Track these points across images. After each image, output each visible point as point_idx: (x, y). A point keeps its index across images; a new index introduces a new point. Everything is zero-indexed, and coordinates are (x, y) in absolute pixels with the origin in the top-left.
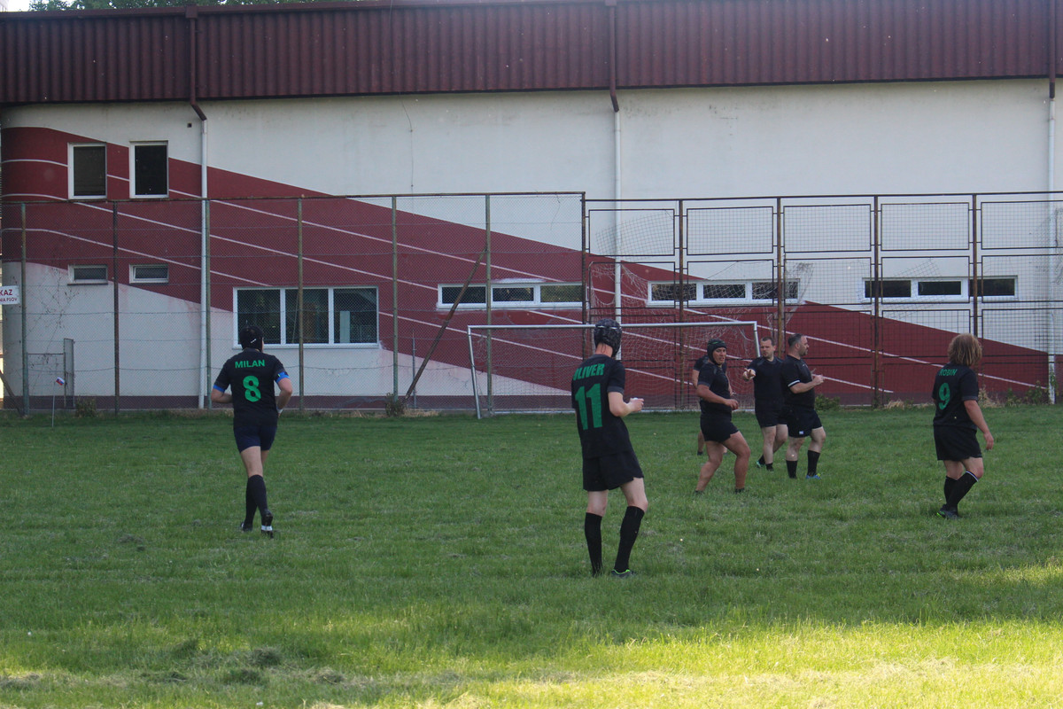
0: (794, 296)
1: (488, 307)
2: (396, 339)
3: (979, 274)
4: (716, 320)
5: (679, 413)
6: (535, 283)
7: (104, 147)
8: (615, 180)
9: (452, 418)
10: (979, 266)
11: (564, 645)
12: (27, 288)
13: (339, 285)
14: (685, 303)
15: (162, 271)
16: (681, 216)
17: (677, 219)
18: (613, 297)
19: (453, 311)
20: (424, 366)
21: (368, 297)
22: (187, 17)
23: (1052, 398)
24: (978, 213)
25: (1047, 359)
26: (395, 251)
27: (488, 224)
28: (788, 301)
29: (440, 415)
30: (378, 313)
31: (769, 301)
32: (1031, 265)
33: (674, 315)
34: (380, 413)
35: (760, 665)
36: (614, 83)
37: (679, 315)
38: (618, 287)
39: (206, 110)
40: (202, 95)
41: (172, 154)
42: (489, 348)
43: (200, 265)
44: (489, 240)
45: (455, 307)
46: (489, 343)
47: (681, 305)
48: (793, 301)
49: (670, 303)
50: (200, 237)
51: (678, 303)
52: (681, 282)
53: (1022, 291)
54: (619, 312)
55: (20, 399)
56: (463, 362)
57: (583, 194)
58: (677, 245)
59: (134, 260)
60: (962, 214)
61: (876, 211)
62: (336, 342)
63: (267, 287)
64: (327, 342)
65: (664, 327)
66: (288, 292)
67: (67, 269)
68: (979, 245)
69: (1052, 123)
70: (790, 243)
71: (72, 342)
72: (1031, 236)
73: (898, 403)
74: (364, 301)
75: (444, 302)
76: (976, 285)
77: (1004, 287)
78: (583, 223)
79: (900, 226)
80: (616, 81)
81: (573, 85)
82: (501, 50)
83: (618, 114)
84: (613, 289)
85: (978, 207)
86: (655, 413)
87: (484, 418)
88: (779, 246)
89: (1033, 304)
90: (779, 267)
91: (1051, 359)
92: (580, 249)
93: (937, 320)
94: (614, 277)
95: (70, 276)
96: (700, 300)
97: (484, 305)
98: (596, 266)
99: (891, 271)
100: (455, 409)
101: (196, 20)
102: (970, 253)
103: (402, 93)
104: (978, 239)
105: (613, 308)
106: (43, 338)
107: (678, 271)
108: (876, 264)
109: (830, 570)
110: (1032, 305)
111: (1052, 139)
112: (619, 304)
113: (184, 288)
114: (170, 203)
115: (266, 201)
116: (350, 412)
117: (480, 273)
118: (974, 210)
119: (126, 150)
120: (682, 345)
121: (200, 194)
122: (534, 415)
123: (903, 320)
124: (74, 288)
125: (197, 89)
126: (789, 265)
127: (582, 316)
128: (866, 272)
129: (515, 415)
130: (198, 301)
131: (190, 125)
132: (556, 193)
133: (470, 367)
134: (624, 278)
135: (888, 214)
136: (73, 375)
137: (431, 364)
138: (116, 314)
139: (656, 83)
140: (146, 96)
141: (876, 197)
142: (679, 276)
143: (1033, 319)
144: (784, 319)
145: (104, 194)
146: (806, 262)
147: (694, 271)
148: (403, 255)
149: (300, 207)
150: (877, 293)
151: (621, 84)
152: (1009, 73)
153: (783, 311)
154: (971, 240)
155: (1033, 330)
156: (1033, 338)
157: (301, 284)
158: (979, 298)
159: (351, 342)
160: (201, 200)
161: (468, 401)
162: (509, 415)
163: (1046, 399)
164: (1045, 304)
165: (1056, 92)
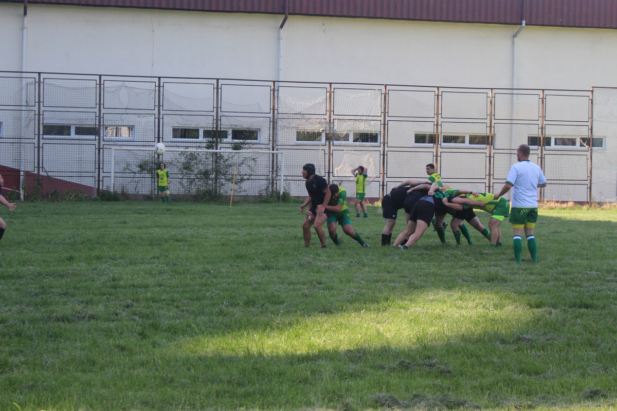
23: (22, 197)
25: (20, 174)
32: (11, 116)
53: (5, 131)
69: (25, 30)
72: (12, 98)
89: (12, 139)
91: (22, 173)
110: (10, 140)
143: (11, 149)
155: (12, 156)
156: (12, 160)
163: (18, 197)
164: (18, 140)
165: (28, 12)
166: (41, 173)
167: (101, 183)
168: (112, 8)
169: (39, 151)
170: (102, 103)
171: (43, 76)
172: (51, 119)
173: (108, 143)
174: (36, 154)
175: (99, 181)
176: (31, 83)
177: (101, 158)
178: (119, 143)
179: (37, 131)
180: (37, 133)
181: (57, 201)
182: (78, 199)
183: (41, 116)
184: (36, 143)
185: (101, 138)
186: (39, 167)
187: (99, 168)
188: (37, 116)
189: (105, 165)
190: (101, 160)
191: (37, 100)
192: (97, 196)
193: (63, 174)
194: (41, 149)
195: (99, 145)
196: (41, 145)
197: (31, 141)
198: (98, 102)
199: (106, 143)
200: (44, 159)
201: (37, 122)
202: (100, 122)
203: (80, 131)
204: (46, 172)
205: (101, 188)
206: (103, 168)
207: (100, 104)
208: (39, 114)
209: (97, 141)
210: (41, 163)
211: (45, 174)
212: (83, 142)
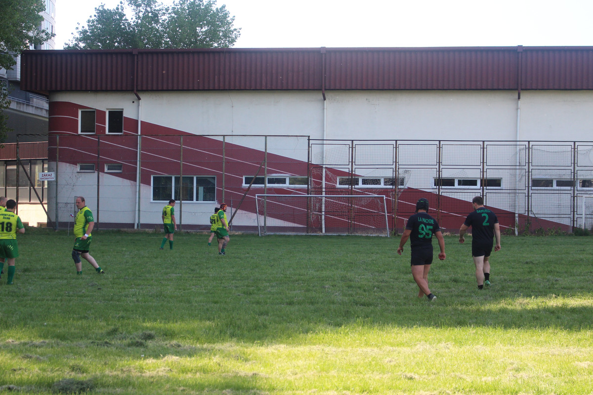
0: (402, 185)
1: (265, 186)
2: (224, 200)
3: (485, 177)
4: (367, 194)
5: (350, 236)
6: (287, 176)
7: (95, 111)
8: (324, 131)
9: (247, 235)
10: (485, 173)
11: (280, 333)
12: (59, 173)
13: (199, 175)
14: (353, 186)
15: (119, 167)
16: (352, 148)
17: (351, 149)
18: (321, 183)
19: (249, 188)
20: (236, 212)
21: (211, 180)
22: (133, 53)
23: (517, 233)
24: (485, 149)
25: (515, 215)
26: (224, 160)
27: (266, 149)
28: (400, 187)
29: (242, 234)
30: (216, 188)
31: (391, 187)
32: (508, 173)
33: (348, 192)
35: (367, 344)
36: (323, 86)
37: (351, 192)
38: (324, 179)
39: (141, 96)
40: (139, 89)
41: (125, 115)
42: (265, 205)
43: (137, 165)
44: (266, 156)
45: (250, 186)
46: (265, 202)
47: (352, 187)
48: (402, 187)
49: (347, 186)
50: (137, 152)
51: (350, 187)
52: (352, 177)
53: (504, 185)
54: (324, 190)
55: (54, 223)
56: (253, 210)
57: (309, 137)
58: (350, 161)
59: (107, 162)
60: (478, 150)
61: (440, 147)
62: (197, 200)
63: (166, 175)
64: (193, 200)
65: (343, 197)
66: (176, 178)
67: (77, 165)
68: (485, 164)
69: (519, 110)
70: (401, 161)
72: (509, 160)
73: (448, 234)
74: (209, 183)
75: (245, 184)
76: (483, 182)
77: (496, 183)
78: (309, 149)
79: (450, 154)
80: (325, 86)
81: (305, 88)
82: (274, 72)
83: (325, 101)
84: (322, 180)
85: (485, 147)
86: (339, 235)
87: (262, 236)
88: (396, 162)
90: (396, 171)
91: (517, 215)
92: (307, 161)
93: (466, 197)
94: (322, 174)
95: (78, 169)
96: (361, 185)
97: (264, 185)
98: (314, 169)
99: (446, 174)
100: (249, 232)
101: (137, 55)
102: (481, 167)
103: (229, 90)
104: (485, 161)
105: (321, 188)
107: (350, 172)
108: (439, 171)
109: (405, 304)
110: (508, 191)
111: (519, 117)
112: (324, 186)
113: (130, 175)
114: (124, 137)
115: (166, 137)
116: (202, 232)
117: (262, 171)
118: (483, 148)
119: (105, 113)
120: (351, 205)
122: (285, 235)
123: (450, 196)
124: (80, 174)
125: (137, 86)
126: (400, 171)
127: (307, 191)
128: (434, 174)
129: (276, 235)
130: (136, 181)
131: (133, 102)
132: (296, 136)
133: (257, 213)
134: (326, 175)
135: (445, 149)
137: (239, 211)
138: (98, 186)
139: (343, 88)
140: (114, 89)
141: (440, 141)
142: (351, 174)
143: (508, 197)
144: (398, 195)
145: (94, 132)
146: (408, 169)
147: (358, 172)
148: (228, 162)
149: (182, 140)
150: (439, 184)
151: (327, 88)
152: (500, 87)
153: (397, 191)
154: (482, 162)
155: (508, 202)
156: (508, 206)
157: (181, 174)
158: (485, 187)
159: (203, 201)
160: (137, 136)
161: (255, 228)
162: (274, 235)
163: (514, 233)
164: (514, 191)
165: (521, 97)
166: (530, 215)
167: (575, 222)
168: (585, 91)
169: (528, 199)
170: (576, 162)
171: (531, 143)
172: (537, 175)
173: (581, 192)
174: (527, 201)
175: (574, 221)
176: (523, 149)
177: (575, 203)
178: (589, 192)
179: (527, 184)
180: (527, 186)
181: (542, 236)
182: (558, 234)
183: (530, 173)
184: (527, 193)
185: (576, 189)
186: (528, 211)
187: (574, 211)
188: (527, 173)
189: (578, 209)
190: (575, 205)
191: (527, 162)
192: (573, 232)
193: (547, 216)
194: (530, 197)
195: (574, 194)
196: (530, 195)
197: (523, 191)
198: (573, 162)
199: (579, 192)
200: (533, 204)
201: (527, 177)
202: (574, 177)
203: (561, 183)
204: (533, 214)
205: (575, 226)
206: (577, 211)
207: (574, 163)
208: (529, 172)
209: (572, 191)
210: (530, 208)
211: (533, 216)
212: (561, 192)
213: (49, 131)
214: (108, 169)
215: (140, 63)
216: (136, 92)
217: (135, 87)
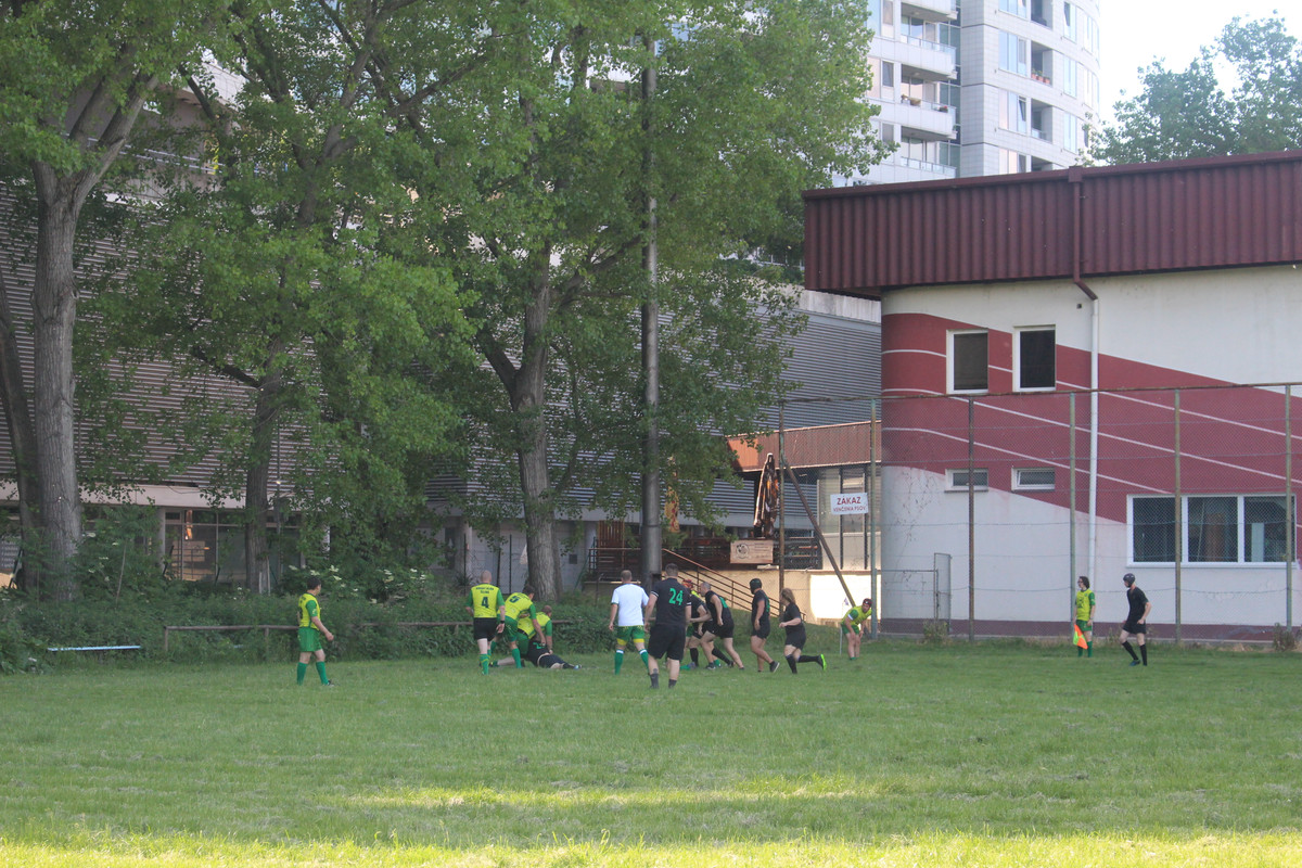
7: (986, 334)
13: (1250, 492)
15: (1050, 475)
22: (1070, 180)
26: (1289, 451)
30: (1296, 525)
34: (1267, 646)
40: (1088, 269)
41: (1059, 341)
43: (1088, 468)
50: (1089, 436)
59: (1020, 464)
62: (1246, 560)
63: (1164, 494)
64: (1236, 560)
66: (1192, 502)
67: (944, 473)
71: (950, 557)
74: (1277, 512)
95: (948, 483)
101: (1081, 184)
106: (917, 553)
114: (1055, 396)
116: (1231, 645)
119: (1008, 337)
121: (1089, 385)
124: (953, 495)
125: (1081, 264)
130: (1087, 511)
131: (1080, 306)
136: (949, 595)
138: (971, 525)
140: (1026, 275)
145: (986, 388)
149: (1178, 398)
157: (1178, 491)
159: (1266, 560)
160: (1091, 392)
213: (883, 387)
214: (1022, 483)
215: (1088, 204)
216: (1077, 278)
217: (1077, 265)
